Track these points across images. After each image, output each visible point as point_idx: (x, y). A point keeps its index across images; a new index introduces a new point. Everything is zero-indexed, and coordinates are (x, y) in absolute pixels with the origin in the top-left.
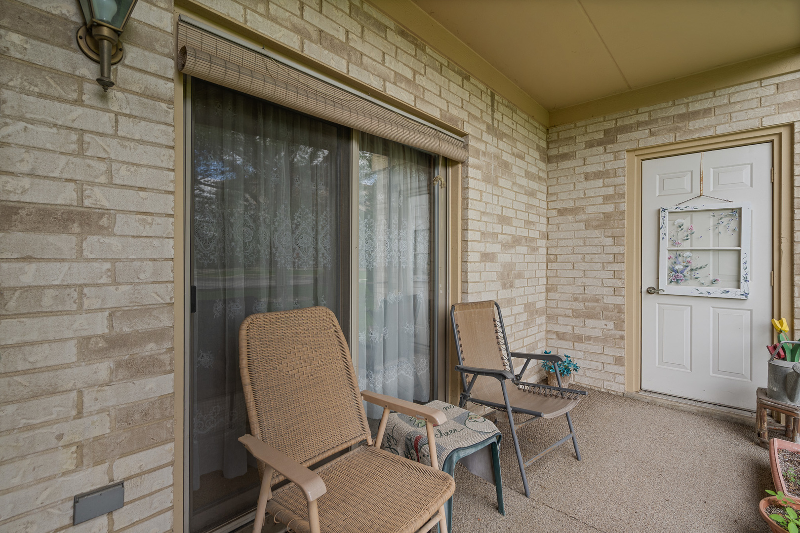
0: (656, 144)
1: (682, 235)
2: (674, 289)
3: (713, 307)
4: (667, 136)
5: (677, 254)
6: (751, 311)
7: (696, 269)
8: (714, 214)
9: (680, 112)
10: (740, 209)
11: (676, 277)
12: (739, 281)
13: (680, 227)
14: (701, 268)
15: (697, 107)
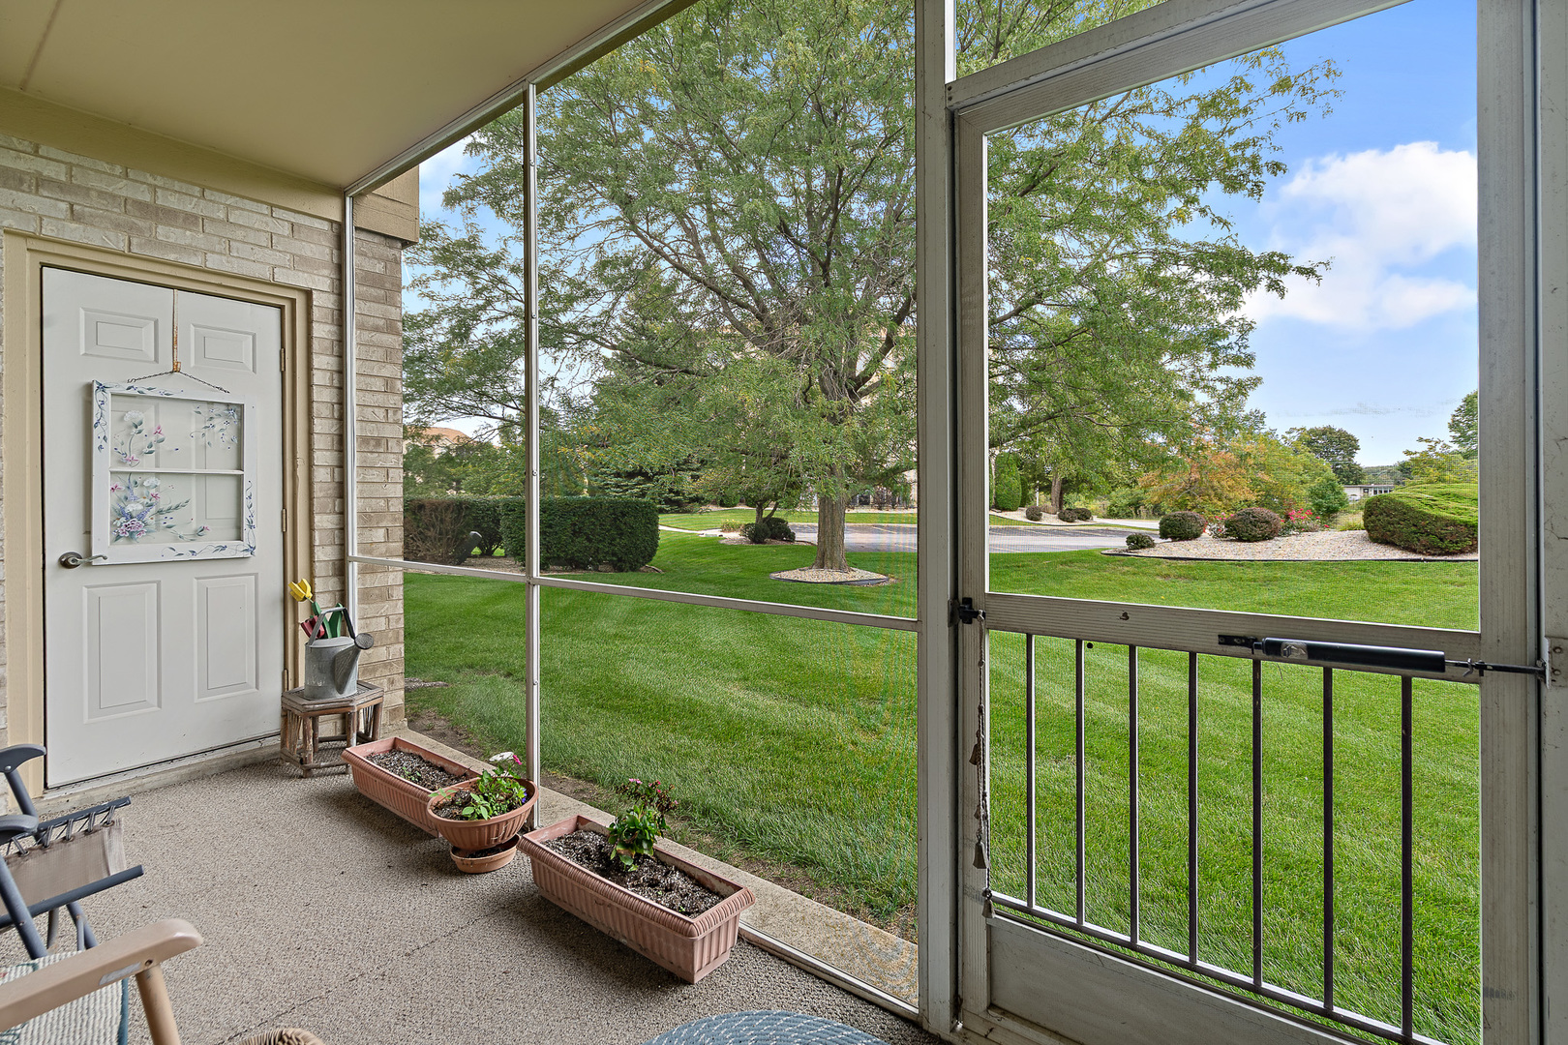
0: (85, 241)
1: (140, 443)
2: (125, 552)
3: (197, 579)
4: (112, 234)
5: (131, 480)
6: (256, 575)
7: (169, 510)
8: (198, 410)
9: (140, 198)
10: (242, 406)
11: (128, 528)
12: (239, 528)
13: (136, 427)
14: (177, 508)
15: (172, 202)
